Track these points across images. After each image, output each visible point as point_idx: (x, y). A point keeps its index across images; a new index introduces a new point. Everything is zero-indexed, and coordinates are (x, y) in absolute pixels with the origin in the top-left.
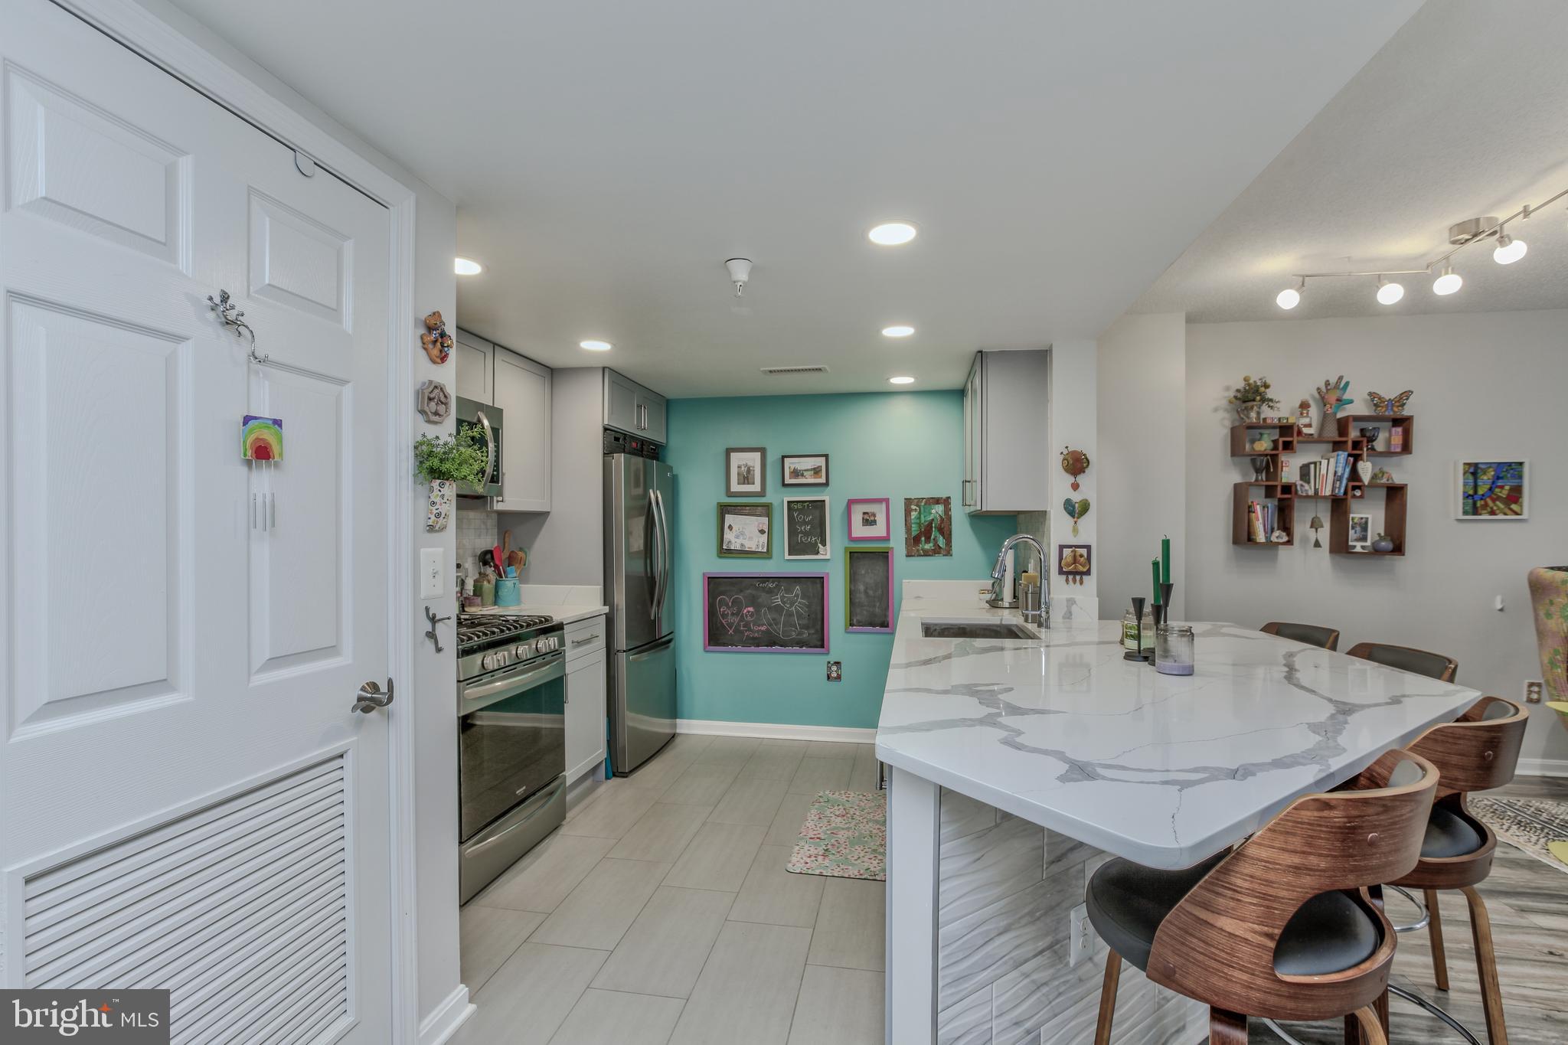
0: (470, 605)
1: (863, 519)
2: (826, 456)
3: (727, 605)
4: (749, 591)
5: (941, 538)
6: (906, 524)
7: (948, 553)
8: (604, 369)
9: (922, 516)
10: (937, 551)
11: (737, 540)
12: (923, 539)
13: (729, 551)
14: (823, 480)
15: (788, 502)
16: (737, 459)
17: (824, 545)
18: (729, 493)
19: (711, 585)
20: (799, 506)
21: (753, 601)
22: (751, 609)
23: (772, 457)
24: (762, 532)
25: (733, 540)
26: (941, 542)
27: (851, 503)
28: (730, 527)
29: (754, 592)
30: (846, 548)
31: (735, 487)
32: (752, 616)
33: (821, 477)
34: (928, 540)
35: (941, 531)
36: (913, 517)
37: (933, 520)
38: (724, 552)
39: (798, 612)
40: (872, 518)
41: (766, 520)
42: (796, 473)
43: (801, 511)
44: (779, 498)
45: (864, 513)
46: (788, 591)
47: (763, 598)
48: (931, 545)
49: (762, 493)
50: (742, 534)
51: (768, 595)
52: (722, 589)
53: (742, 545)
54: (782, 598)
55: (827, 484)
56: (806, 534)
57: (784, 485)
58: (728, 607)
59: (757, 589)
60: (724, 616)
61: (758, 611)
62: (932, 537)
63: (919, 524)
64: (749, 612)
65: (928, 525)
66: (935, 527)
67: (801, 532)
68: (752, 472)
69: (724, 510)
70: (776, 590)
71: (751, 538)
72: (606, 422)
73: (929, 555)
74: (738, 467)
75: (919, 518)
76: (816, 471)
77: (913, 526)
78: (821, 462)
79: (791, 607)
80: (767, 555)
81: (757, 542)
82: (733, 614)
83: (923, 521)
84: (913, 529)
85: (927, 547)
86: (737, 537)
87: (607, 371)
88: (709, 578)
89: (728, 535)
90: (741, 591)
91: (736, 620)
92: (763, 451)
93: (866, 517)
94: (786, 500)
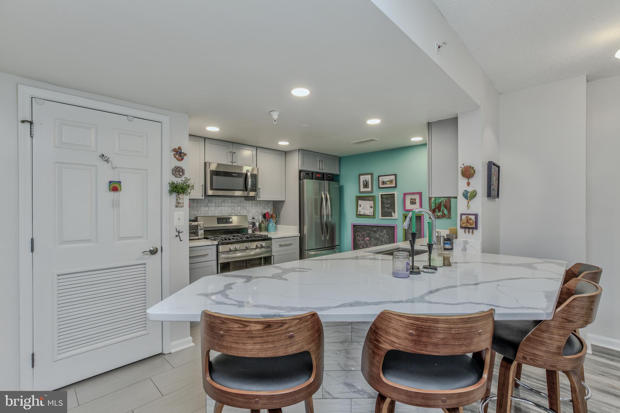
0: (256, 231)
1: (411, 201)
2: (395, 175)
3: (360, 236)
4: (367, 231)
5: (446, 210)
6: (429, 204)
7: (449, 217)
8: (299, 150)
9: (437, 200)
10: (443, 216)
11: (363, 211)
12: (437, 210)
13: (360, 215)
14: (394, 185)
15: (381, 195)
16: (362, 178)
17: (394, 212)
18: (360, 192)
19: (354, 228)
20: (385, 196)
21: (369, 235)
22: (368, 238)
23: (375, 177)
24: (371, 207)
25: (361, 211)
26: (446, 212)
27: (405, 195)
28: (360, 205)
29: (369, 232)
30: (403, 214)
31: (362, 189)
32: (368, 241)
33: (393, 184)
34: (439, 211)
35: (445, 207)
36: (432, 200)
37: (442, 202)
38: (359, 216)
39: (385, 240)
40: (414, 201)
41: (372, 202)
42: (383, 183)
43: (386, 199)
44: (378, 194)
45: (411, 199)
46: (381, 232)
47: (372, 234)
48: (441, 213)
49: (372, 192)
50: (365, 208)
51: (374, 233)
52: (358, 230)
53: (364, 213)
54: (379, 234)
55: (396, 187)
56: (388, 208)
57: (379, 188)
58: (360, 237)
59: (370, 230)
60: (359, 240)
61: (370, 239)
62: (441, 210)
63: (435, 204)
64: (367, 239)
65: (440, 204)
66: (443, 205)
67: (386, 207)
68: (368, 183)
69: (359, 198)
70: (377, 232)
71: (367, 210)
72: (300, 169)
73: (440, 218)
74: (363, 181)
75: (435, 201)
76: (391, 181)
77: (433, 204)
78: (393, 177)
79: (382, 238)
80: (373, 216)
81: (370, 212)
82: (362, 240)
83: (437, 202)
84: (432, 206)
85: (439, 214)
86: (363, 209)
88: (354, 225)
89: (360, 209)
90: (365, 231)
91: (362, 242)
92: (372, 174)
93: (412, 200)
94: (380, 194)
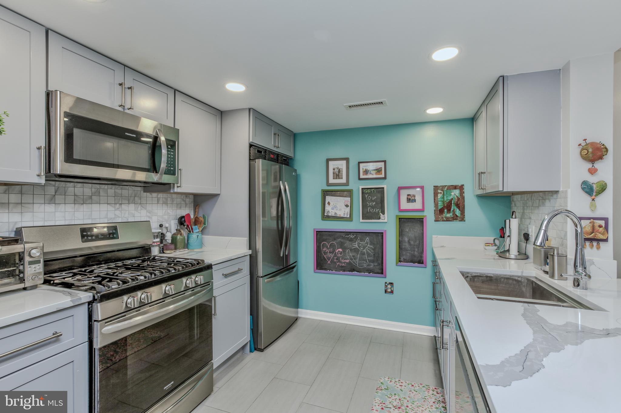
0: (167, 250)
1: (407, 198)
2: (385, 162)
3: (327, 247)
4: (340, 240)
5: (458, 210)
6: (434, 202)
7: (463, 219)
8: (250, 109)
9: (445, 197)
10: (455, 218)
11: (332, 211)
12: (446, 210)
13: (328, 217)
14: (383, 176)
15: (362, 189)
16: (332, 164)
17: (383, 213)
18: (328, 184)
19: (318, 236)
20: (369, 191)
21: (341, 245)
22: (340, 250)
23: (353, 164)
24: (347, 206)
25: (330, 210)
26: (458, 212)
27: (400, 189)
28: (329, 203)
29: (342, 240)
30: (397, 216)
31: (332, 181)
32: (341, 253)
33: (381, 174)
34: (449, 211)
35: (458, 206)
36: (439, 197)
37: (452, 199)
38: (325, 217)
39: (367, 252)
40: (413, 198)
41: (349, 199)
42: (366, 172)
43: (369, 194)
44: (357, 187)
45: (408, 195)
46: (362, 240)
47: (347, 244)
48: (451, 214)
49: (347, 184)
50: (336, 207)
51: (350, 242)
52: (324, 238)
53: (336, 213)
54: (359, 243)
55: (385, 178)
56: (373, 207)
57: (360, 179)
58: (328, 248)
59: (343, 238)
60: (325, 253)
61: (344, 251)
62: (452, 210)
63: (443, 202)
64: (339, 251)
65: (449, 202)
66: (454, 204)
67: (370, 206)
68: (341, 172)
69: (325, 193)
70: (355, 240)
71: (340, 210)
72: (251, 141)
73: (450, 221)
74: (334, 169)
75: (443, 198)
76: (378, 171)
77: (439, 202)
78: (382, 165)
79: (363, 249)
80: (350, 219)
81: (343, 212)
82: (330, 252)
83: (445, 200)
84: (439, 204)
85: (449, 215)
86: (333, 209)
87: (251, 111)
88: (317, 231)
89: (328, 208)
90: (335, 239)
91: (332, 255)
92: (347, 160)
93: (409, 197)
94: (361, 187)
